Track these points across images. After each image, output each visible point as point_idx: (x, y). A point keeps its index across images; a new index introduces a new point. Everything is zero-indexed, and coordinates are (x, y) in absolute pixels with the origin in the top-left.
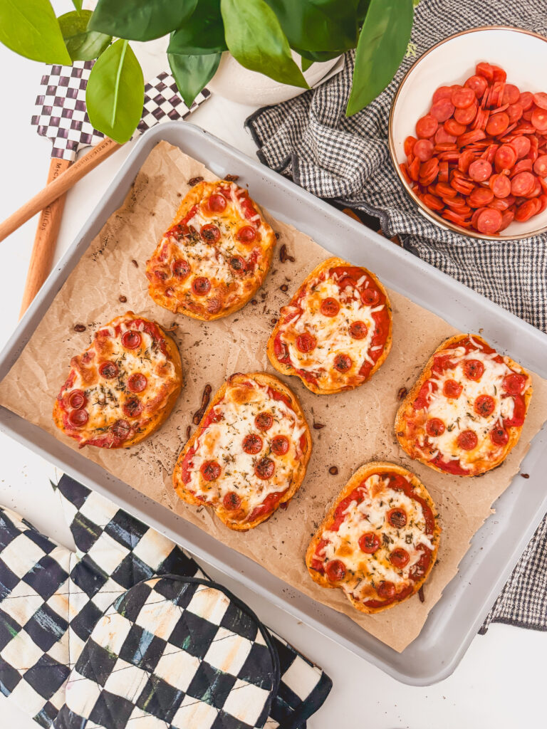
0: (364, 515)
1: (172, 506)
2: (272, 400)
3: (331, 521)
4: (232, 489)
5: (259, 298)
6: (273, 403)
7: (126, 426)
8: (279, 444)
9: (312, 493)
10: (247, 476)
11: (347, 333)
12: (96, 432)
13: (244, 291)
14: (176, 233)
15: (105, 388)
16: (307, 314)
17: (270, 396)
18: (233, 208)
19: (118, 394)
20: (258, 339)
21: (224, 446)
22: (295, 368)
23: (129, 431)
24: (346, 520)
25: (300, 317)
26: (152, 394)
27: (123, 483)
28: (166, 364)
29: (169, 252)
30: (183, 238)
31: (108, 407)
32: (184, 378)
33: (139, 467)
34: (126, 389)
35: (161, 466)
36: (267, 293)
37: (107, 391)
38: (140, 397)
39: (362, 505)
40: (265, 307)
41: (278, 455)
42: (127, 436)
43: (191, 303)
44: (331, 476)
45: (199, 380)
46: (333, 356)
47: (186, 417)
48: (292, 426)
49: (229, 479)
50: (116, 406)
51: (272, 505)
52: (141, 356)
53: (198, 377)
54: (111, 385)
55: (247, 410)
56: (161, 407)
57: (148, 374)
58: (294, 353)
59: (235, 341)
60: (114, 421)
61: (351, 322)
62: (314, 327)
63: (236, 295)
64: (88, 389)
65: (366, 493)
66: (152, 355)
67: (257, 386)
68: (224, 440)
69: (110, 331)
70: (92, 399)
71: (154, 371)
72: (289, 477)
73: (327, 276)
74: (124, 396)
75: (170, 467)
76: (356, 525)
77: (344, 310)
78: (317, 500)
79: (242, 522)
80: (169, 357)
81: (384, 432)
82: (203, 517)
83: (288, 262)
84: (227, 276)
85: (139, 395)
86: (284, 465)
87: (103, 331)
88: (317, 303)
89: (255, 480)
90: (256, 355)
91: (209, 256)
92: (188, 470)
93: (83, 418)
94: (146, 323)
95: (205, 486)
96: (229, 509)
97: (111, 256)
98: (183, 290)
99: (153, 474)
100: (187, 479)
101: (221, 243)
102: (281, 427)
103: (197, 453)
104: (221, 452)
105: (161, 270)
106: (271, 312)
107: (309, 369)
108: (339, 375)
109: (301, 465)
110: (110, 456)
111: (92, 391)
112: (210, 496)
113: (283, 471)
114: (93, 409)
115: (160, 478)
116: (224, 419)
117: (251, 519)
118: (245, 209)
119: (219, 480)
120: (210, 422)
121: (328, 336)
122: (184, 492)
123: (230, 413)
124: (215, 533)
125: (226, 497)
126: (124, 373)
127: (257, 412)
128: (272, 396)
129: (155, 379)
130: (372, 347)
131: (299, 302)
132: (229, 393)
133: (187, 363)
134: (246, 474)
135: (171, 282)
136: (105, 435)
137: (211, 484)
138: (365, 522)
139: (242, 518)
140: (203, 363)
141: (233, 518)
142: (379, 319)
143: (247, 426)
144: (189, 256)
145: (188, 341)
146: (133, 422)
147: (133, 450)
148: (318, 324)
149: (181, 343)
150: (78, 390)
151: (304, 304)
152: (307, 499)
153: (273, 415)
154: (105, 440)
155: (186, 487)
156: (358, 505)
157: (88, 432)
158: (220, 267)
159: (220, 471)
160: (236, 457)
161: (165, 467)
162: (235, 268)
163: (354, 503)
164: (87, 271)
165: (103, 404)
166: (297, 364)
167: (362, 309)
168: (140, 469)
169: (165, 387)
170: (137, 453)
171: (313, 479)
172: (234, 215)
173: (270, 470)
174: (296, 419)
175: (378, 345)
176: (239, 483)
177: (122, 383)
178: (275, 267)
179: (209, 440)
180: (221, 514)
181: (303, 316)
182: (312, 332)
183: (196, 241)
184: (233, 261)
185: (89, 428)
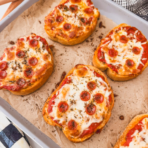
0: (142, 138)
1: (40, 127)
2: (96, 77)
3: (124, 140)
4: (73, 118)
5: (89, 40)
6: (96, 78)
7: (24, 81)
8: (98, 98)
9: (111, 128)
10: (81, 112)
11: (131, 51)
12: (9, 83)
13: (86, 30)
14: (60, 6)
15: (17, 62)
16: (114, 41)
17: (95, 75)
18: (83, 2)
19: (23, 66)
20: (88, 55)
21: (71, 95)
22: (107, 64)
23: (25, 84)
24: (133, 140)
25: (110, 42)
26: (39, 67)
27: (17, 112)
28: (48, 55)
29: (55, 13)
30: (62, 8)
31: (17, 71)
32: (54, 68)
33: (26, 106)
34: (27, 64)
35: (37, 107)
36: (93, 38)
37: (17, 63)
38: (33, 68)
39: (141, 133)
40: (92, 44)
41: (98, 103)
42: (23, 86)
43: (62, 33)
44: (120, 120)
45: (60, 70)
46: (125, 60)
47: (53, 85)
48: (105, 90)
49: (72, 112)
50: (21, 71)
51: (93, 130)
52: (37, 50)
53: (60, 68)
54: (20, 61)
55: (83, 80)
56: (43, 74)
57: (39, 58)
58: (107, 57)
59: (78, 55)
60: (18, 78)
61: (133, 47)
62: (116, 47)
63: (82, 32)
64: (9, 62)
65: (143, 126)
66: (42, 50)
67: (89, 70)
68: (72, 92)
69: (24, 39)
70: (10, 66)
71: (41, 57)
72: (103, 115)
73: (122, 28)
74: (26, 66)
75: (42, 108)
76: (138, 144)
77: (129, 42)
78: (113, 132)
79: (76, 137)
80: (49, 53)
81: (145, 101)
82: (55, 135)
83: (103, 28)
84: (79, 24)
85: (33, 67)
86: (101, 109)
87: (22, 38)
88: (118, 37)
89: (86, 115)
90: (87, 62)
91: (72, 16)
92: (51, 106)
93: (4, 75)
94: (41, 37)
95: (59, 115)
96: (70, 129)
97: (31, 18)
98: (59, 28)
99: (33, 110)
100: (50, 110)
101: (77, 12)
102: (100, 90)
103: (57, 97)
104: (69, 98)
105: (51, 19)
106: (95, 46)
107: (114, 64)
108: (128, 68)
109: (109, 110)
110: (14, 99)
111: (11, 62)
112: (62, 120)
113: (100, 112)
114: (9, 71)
115: (36, 112)
116: (72, 82)
117: (81, 137)
118: (88, 3)
119: (67, 113)
120: (65, 83)
121: (123, 51)
122: (48, 117)
123: (75, 80)
124: (60, 144)
125: (69, 122)
126: (27, 57)
127: (88, 81)
128: (96, 74)
129: (42, 61)
130: (142, 58)
131: (110, 36)
132: (75, 72)
133: (56, 62)
134: (82, 111)
135: (55, 24)
136: (13, 85)
137: (63, 114)
138: (143, 142)
139: (77, 135)
140: (63, 62)
141: (72, 135)
142: (145, 47)
143: (83, 87)
144: (64, 15)
145: (58, 53)
146: (27, 80)
147: (25, 98)
148: (119, 46)
149: (54, 54)
150: (4, 61)
151: (112, 37)
152: (108, 131)
153: (96, 83)
154: (12, 87)
155: (49, 115)
156: (139, 132)
157: (5, 82)
158: (76, 21)
159: (68, 107)
160: (77, 102)
161: (39, 107)
162: (82, 22)
163: (137, 131)
164: (20, 21)
165: (15, 69)
166: (108, 62)
167: (137, 43)
168: (27, 107)
169: (46, 65)
170: (27, 100)
171: (111, 121)
172: (84, 4)
173: (93, 110)
174: (107, 86)
175: (145, 58)
176: (77, 116)
177: (25, 61)
178: (97, 29)
179: (64, 91)
180: (66, 131)
181: (112, 42)
182: (116, 49)
183: (67, 10)
184: (82, 19)
185: (6, 80)
